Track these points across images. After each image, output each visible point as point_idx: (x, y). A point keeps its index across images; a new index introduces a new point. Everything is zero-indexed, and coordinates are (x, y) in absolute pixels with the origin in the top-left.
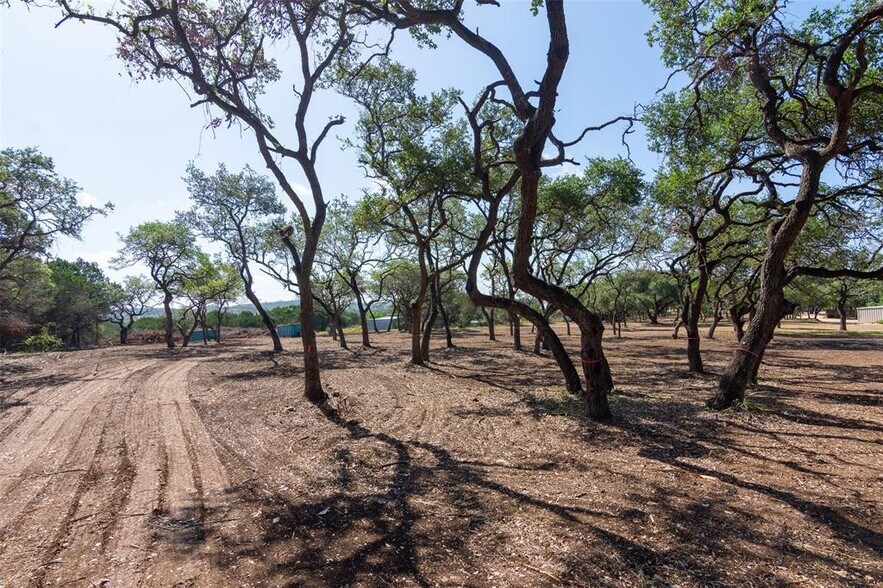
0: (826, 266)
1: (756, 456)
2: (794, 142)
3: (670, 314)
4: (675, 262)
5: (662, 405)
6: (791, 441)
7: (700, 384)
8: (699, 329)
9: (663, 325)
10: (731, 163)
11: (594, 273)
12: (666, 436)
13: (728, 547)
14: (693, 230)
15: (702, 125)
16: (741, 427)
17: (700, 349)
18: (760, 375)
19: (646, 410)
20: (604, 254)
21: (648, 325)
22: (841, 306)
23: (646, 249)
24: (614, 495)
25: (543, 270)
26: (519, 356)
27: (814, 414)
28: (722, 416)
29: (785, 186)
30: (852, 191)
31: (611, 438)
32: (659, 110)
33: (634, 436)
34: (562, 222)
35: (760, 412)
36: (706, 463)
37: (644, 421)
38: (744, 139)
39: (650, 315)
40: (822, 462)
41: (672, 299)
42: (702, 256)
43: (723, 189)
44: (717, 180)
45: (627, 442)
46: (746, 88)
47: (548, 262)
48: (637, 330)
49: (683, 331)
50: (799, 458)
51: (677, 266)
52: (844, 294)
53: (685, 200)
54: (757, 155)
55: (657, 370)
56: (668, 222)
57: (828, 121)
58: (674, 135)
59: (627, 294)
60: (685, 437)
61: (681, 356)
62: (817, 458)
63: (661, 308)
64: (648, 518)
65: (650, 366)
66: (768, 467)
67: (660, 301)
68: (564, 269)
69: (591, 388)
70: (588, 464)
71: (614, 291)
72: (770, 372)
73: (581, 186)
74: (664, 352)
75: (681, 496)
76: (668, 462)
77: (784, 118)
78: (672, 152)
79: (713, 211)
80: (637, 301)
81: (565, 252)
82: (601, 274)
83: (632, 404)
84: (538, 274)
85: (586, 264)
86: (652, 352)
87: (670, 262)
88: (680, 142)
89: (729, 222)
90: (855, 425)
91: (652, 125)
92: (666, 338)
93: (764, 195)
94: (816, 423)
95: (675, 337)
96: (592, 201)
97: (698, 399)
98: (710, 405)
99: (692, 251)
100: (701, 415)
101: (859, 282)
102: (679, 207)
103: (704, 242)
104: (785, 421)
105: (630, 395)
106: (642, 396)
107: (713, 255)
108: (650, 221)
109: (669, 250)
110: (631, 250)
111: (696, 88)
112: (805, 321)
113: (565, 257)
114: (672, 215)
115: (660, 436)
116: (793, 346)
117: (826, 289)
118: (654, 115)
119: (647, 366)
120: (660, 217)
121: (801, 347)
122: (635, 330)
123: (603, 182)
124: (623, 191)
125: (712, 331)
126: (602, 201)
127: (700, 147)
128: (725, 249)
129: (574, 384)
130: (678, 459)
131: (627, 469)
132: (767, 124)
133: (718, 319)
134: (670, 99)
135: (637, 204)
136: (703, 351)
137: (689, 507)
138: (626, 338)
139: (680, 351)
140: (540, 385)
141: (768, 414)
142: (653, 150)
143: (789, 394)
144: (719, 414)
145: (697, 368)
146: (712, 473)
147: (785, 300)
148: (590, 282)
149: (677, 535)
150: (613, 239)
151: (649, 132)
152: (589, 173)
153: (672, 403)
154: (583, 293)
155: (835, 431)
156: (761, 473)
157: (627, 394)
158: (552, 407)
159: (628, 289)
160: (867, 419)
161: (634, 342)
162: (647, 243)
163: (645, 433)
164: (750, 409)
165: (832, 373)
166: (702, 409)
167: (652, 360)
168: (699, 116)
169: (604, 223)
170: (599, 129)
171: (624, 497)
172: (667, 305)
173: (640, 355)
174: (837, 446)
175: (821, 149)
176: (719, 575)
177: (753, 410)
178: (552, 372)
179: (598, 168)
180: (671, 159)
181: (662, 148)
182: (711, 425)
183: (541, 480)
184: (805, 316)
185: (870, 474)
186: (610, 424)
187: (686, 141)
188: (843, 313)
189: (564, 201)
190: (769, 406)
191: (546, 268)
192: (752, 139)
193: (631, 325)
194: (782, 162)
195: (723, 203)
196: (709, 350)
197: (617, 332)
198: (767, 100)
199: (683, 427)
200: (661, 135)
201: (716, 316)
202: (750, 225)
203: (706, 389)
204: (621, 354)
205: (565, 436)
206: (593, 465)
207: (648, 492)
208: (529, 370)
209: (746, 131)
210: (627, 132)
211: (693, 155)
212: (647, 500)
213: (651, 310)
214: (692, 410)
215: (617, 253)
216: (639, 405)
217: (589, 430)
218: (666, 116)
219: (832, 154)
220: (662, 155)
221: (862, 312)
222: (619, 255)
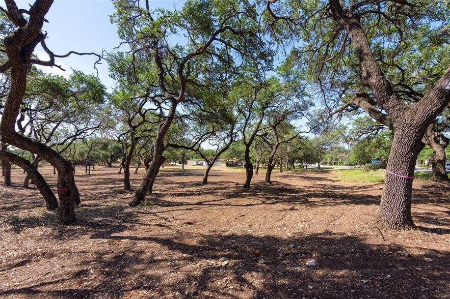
0: (178, 144)
1: (147, 225)
2: (168, 92)
3: (118, 162)
4: (120, 136)
5: (108, 208)
6: (160, 215)
7: (128, 195)
8: (130, 169)
9: (114, 167)
10: (147, 94)
11: (74, 138)
12: (107, 225)
13: (128, 271)
14: (130, 121)
15: (135, 73)
16: (143, 213)
17: (130, 178)
18: (153, 188)
19: (98, 213)
20: (82, 127)
21: (106, 168)
22: (183, 159)
23: (106, 127)
24: (71, 266)
25: (35, 132)
26: (9, 190)
27: (170, 202)
28: (135, 209)
29: (166, 109)
30: (186, 116)
31: (74, 232)
32: (115, 58)
33: (89, 228)
34: (51, 104)
35: (151, 205)
36: (126, 233)
37: (96, 219)
38: (152, 85)
39: (108, 162)
40: (169, 221)
41: (120, 154)
42: (132, 135)
43: (143, 105)
44: (141, 100)
45: (84, 233)
46: (153, 63)
47: (40, 127)
48: (100, 170)
49: (123, 170)
50: (163, 222)
51: (121, 137)
52: (184, 155)
53: (126, 106)
54: (157, 94)
55: (108, 191)
56: (118, 116)
57: (179, 88)
58: (122, 73)
59: (95, 150)
60: (117, 223)
61: (121, 183)
62: (168, 220)
63: (114, 158)
64: (89, 272)
65: (104, 189)
66: (150, 228)
67: (114, 155)
68: (52, 133)
69: (63, 206)
70: (55, 253)
71: (88, 149)
72: (157, 187)
73: (67, 84)
74: (113, 181)
75: (110, 253)
76: (107, 238)
77: (166, 82)
78: (121, 81)
79: (139, 114)
80: (101, 155)
81: (54, 122)
82: (79, 138)
83: (91, 211)
84: (31, 133)
85: (69, 131)
86: (106, 182)
87: (118, 136)
88: (125, 78)
89: (145, 121)
90: (181, 204)
91: (111, 64)
92: (115, 174)
93: (158, 111)
94: (170, 206)
95: (120, 173)
96: (74, 95)
97: (126, 203)
98: (131, 205)
99: (129, 132)
100: (126, 211)
101: (188, 151)
102: (123, 109)
103: (134, 128)
104: (160, 207)
105: (90, 206)
106: (97, 206)
107: (137, 135)
108: (109, 113)
109: (119, 129)
110: (98, 127)
111: (133, 54)
112: (172, 165)
113: (55, 125)
114: (120, 113)
115: (104, 225)
116: (167, 176)
117: (179, 152)
118: (113, 59)
119: (102, 189)
120: (115, 112)
121: (169, 176)
122: (99, 170)
123: (82, 86)
124: (94, 94)
125: (137, 170)
126: (81, 97)
127: (134, 83)
128: (142, 132)
129: (52, 204)
130: (112, 235)
131: (82, 248)
132: (160, 82)
133: (140, 164)
134: (121, 54)
135: (102, 103)
136: (131, 180)
137: (113, 258)
138: (93, 175)
139: (120, 180)
140: (25, 208)
141: (154, 205)
142: (112, 77)
143: (163, 195)
144: (134, 209)
145: (128, 187)
146: (127, 238)
147: (162, 157)
148: (71, 143)
149: (105, 274)
150: (87, 120)
151: (110, 67)
152: (73, 78)
153: (113, 207)
154: (66, 148)
155: (175, 208)
156: (148, 231)
157: (89, 206)
158: (32, 222)
159: (96, 148)
160: (185, 201)
161: (98, 177)
162: (107, 125)
163: (95, 225)
164: (147, 204)
165: (178, 185)
166: (127, 207)
167: (106, 186)
168: (134, 68)
169: (82, 109)
170: (80, 54)
171: (77, 265)
172: (117, 157)
173: (100, 183)
174: (175, 214)
175: (177, 98)
176: (123, 286)
177: (148, 204)
178: (37, 199)
179: (79, 77)
180: (120, 85)
181: (116, 77)
182: (130, 215)
183: (14, 274)
184: (172, 163)
185: (183, 222)
186: (74, 225)
187: (128, 78)
188: (183, 162)
189: (53, 90)
190: (155, 202)
191: (38, 131)
192: (155, 86)
193: (97, 167)
194: (165, 100)
195: (143, 112)
196: (135, 179)
197: (88, 172)
198: (160, 72)
199: (117, 218)
200: (116, 71)
201: (139, 163)
202: (153, 123)
203: (131, 198)
204: (89, 183)
205: (40, 239)
206: (59, 252)
207: (92, 256)
208: (16, 199)
209: (154, 82)
210: (97, 62)
211: (131, 86)
212: (90, 262)
213: (109, 160)
214: (122, 208)
215: (90, 127)
216: (95, 211)
217: (59, 232)
218: (119, 62)
219: (179, 101)
220: (116, 81)
221: (189, 162)
222: (91, 129)
